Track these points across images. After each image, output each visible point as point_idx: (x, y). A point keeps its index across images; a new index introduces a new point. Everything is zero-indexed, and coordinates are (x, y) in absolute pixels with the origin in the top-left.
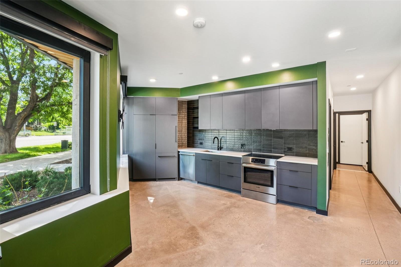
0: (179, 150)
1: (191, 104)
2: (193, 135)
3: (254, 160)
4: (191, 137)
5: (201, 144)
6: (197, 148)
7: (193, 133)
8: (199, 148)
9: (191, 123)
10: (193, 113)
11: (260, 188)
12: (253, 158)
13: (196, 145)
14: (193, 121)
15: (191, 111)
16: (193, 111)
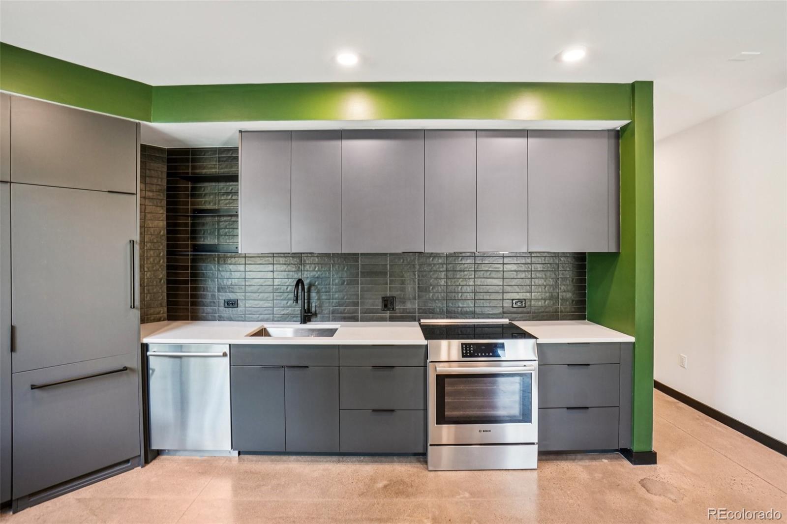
0: (145, 341)
1: (187, 161)
2: (194, 275)
3: (470, 348)
4: (186, 282)
5: (232, 304)
6: (214, 320)
7: (193, 268)
8: (221, 319)
9: (186, 232)
10: (193, 196)
11: (490, 431)
12: (466, 344)
13: (208, 309)
14: (193, 225)
15: (186, 189)
16: (193, 189)
